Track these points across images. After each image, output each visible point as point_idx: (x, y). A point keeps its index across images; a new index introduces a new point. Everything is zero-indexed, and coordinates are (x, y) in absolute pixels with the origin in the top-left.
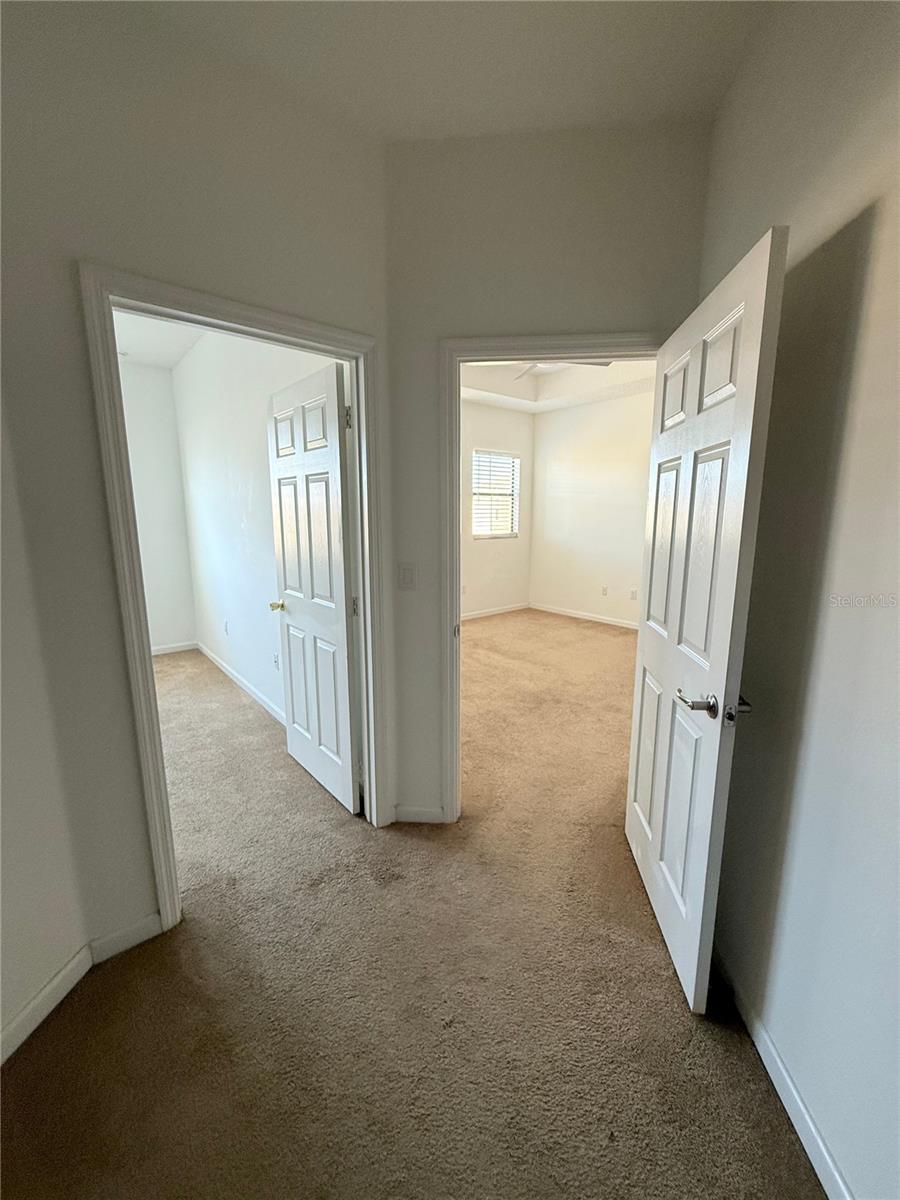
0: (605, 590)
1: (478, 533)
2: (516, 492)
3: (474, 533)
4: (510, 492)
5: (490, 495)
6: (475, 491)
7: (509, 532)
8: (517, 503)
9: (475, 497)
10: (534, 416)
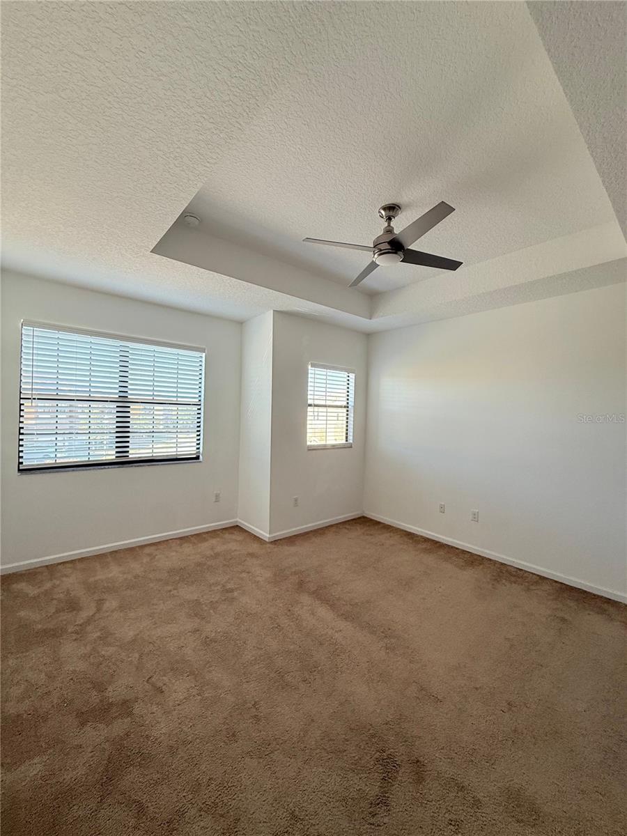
0: (442, 507)
1: (313, 443)
2: (351, 403)
3: (308, 443)
4: (345, 404)
5: (325, 406)
6: (310, 402)
7: (344, 442)
8: (351, 415)
9: (310, 409)
10: (369, 337)
